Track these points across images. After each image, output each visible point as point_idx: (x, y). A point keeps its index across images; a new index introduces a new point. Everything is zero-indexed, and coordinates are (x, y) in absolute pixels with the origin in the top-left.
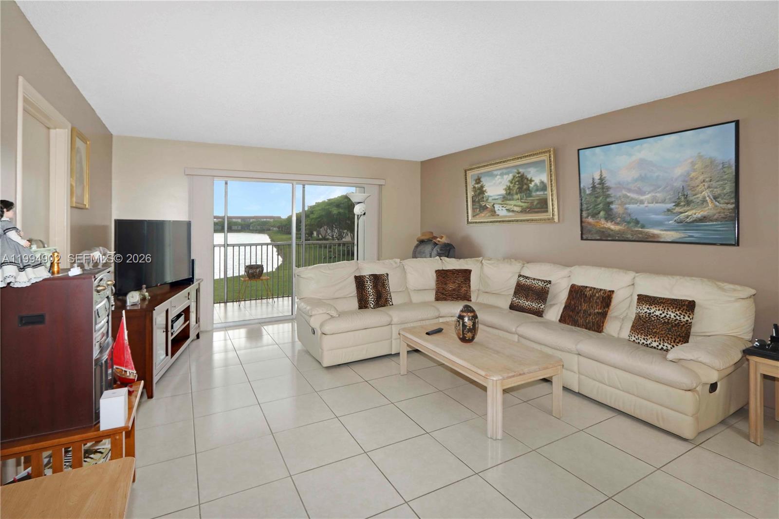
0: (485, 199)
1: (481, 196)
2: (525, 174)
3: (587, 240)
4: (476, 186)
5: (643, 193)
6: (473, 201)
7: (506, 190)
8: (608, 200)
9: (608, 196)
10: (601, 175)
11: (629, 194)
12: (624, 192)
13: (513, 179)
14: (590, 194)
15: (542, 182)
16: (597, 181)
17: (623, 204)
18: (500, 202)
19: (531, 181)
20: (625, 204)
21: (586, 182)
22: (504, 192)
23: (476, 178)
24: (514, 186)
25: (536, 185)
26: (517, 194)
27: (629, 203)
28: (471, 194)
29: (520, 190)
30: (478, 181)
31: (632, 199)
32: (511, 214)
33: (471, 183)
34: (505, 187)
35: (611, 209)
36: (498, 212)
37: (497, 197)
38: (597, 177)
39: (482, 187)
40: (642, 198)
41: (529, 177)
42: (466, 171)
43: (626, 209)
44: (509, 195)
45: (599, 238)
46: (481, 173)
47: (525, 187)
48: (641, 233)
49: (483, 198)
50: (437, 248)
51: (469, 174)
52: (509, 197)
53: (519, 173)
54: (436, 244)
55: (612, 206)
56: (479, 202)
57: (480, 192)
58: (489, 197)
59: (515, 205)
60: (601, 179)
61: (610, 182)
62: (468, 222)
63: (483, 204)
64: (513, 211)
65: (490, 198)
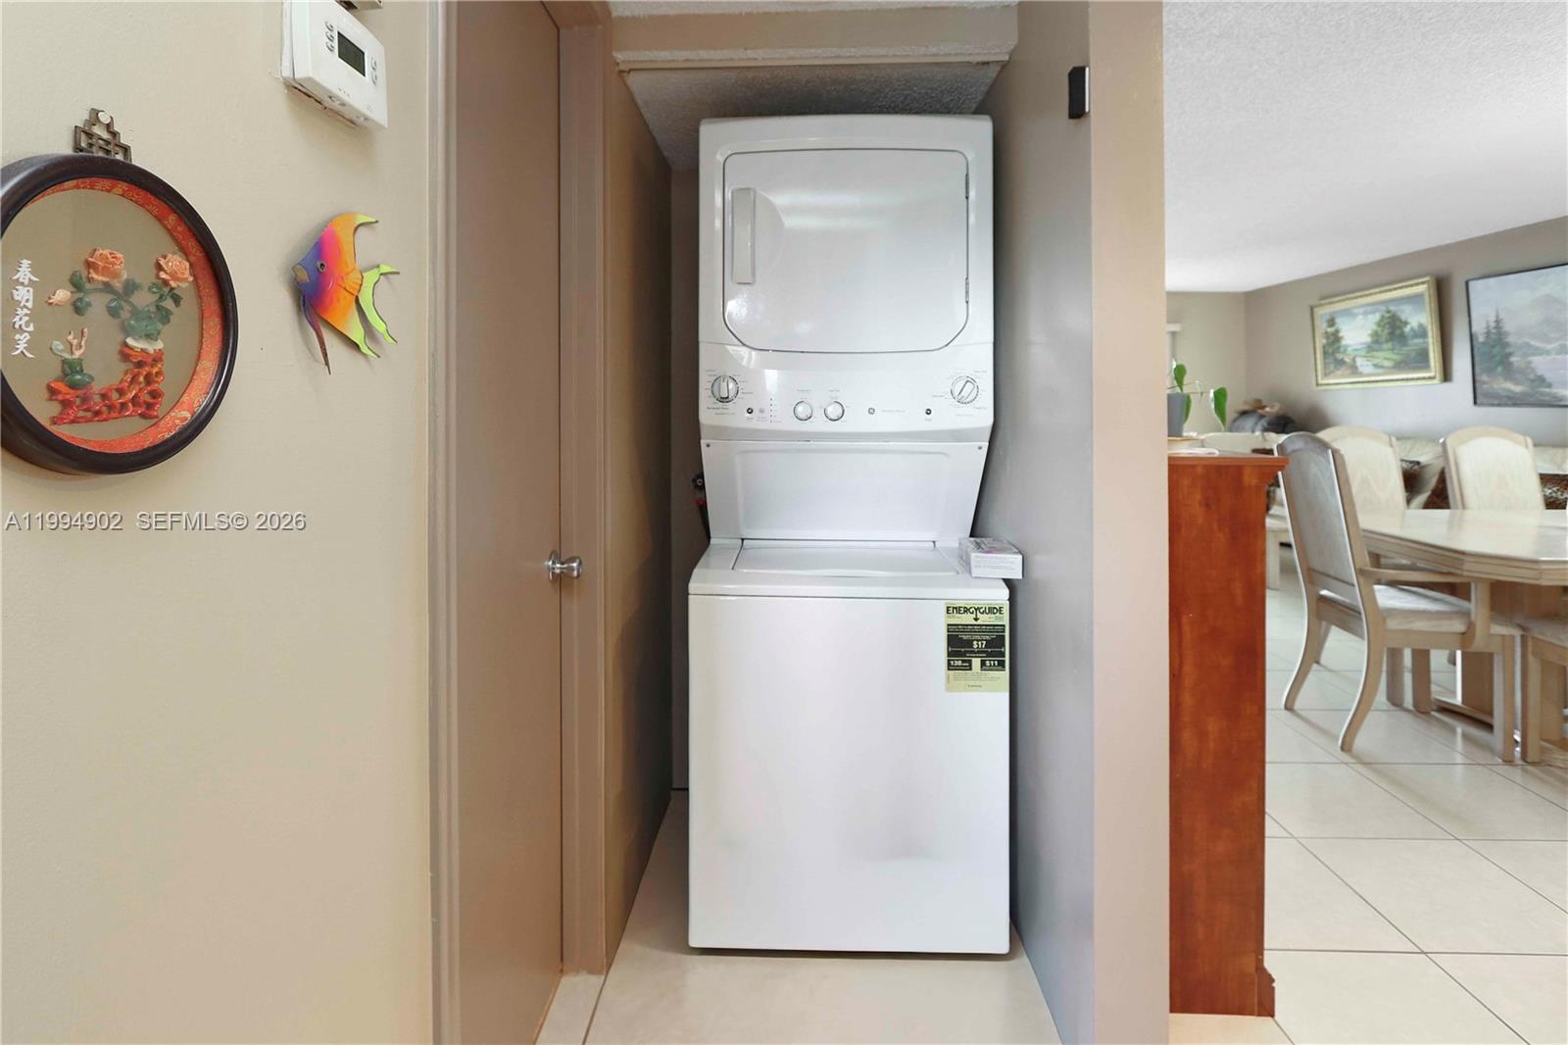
0: (1342, 349)
1: (1336, 345)
2: (1399, 314)
3: (1482, 405)
4: (1330, 330)
5: (1549, 342)
6: (1325, 353)
7: (1372, 336)
8: (1508, 350)
9: (1507, 345)
10: (1497, 317)
11: (1532, 343)
12: (1526, 340)
13: (1381, 320)
14: (1483, 343)
15: (1421, 326)
16: (1493, 325)
17: (1525, 355)
18: (1363, 353)
19: (1406, 323)
20: (1528, 356)
21: (1479, 327)
22: (1368, 339)
23: (1328, 317)
24: (1383, 331)
25: (1412, 329)
26: (1387, 341)
27: (1534, 354)
28: (1321, 341)
29: (1392, 334)
30: (1331, 322)
31: (1537, 349)
32: (1380, 371)
33: (1322, 326)
34: (1369, 332)
35: (1511, 364)
36: (1361, 369)
37: (1359, 347)
38: (1492, 319)
39: (1337, 331)
40: (1550, 347)
41: (1403, 317)
42: (1312, 309)
43: (1530, 362)
44: (1375, 343)
45: (1496, 402)
46: (1335, 312)
47: (1398, 332)
48: (1548, 394)
49: (1339, 348)
50: (1264, 422)
51: (1319, 312)
52: (1376, 346)
53: (1389, 312)
54: (1262, 416)
55: (1513, 359)
56: (1333, 353)
57: (1334, 339)
58: (1347, 346)
59: (1386, 359)
60: (1498, 322)
61: (1508, 326)
62: (1318, 385)
63: (1339, 356)
64: (1382, 367)
65: (1350, 349)
